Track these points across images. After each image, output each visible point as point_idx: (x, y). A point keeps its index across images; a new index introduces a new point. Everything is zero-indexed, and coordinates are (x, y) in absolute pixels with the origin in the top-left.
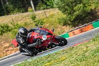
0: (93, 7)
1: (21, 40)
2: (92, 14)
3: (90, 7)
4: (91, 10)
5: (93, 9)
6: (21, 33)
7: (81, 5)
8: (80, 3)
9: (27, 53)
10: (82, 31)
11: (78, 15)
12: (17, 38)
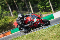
0: (11, 21)
1: (20, 22)
2: (10, 25)
3: (9, 21)
4: (10, 23)
5: (11, 22)
6: (20, 17)
7: (4, 20)
8: (3, 19)
9: (24, 31)
10: (4, 35)
11: (2, 26)
12: (17, 21)
